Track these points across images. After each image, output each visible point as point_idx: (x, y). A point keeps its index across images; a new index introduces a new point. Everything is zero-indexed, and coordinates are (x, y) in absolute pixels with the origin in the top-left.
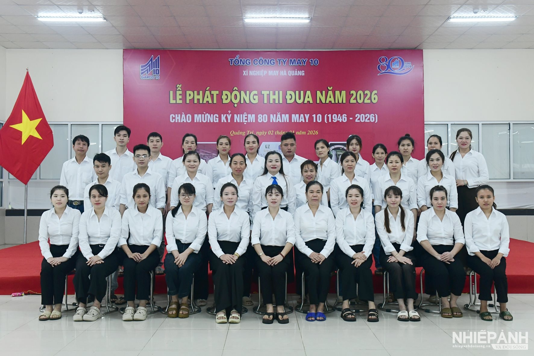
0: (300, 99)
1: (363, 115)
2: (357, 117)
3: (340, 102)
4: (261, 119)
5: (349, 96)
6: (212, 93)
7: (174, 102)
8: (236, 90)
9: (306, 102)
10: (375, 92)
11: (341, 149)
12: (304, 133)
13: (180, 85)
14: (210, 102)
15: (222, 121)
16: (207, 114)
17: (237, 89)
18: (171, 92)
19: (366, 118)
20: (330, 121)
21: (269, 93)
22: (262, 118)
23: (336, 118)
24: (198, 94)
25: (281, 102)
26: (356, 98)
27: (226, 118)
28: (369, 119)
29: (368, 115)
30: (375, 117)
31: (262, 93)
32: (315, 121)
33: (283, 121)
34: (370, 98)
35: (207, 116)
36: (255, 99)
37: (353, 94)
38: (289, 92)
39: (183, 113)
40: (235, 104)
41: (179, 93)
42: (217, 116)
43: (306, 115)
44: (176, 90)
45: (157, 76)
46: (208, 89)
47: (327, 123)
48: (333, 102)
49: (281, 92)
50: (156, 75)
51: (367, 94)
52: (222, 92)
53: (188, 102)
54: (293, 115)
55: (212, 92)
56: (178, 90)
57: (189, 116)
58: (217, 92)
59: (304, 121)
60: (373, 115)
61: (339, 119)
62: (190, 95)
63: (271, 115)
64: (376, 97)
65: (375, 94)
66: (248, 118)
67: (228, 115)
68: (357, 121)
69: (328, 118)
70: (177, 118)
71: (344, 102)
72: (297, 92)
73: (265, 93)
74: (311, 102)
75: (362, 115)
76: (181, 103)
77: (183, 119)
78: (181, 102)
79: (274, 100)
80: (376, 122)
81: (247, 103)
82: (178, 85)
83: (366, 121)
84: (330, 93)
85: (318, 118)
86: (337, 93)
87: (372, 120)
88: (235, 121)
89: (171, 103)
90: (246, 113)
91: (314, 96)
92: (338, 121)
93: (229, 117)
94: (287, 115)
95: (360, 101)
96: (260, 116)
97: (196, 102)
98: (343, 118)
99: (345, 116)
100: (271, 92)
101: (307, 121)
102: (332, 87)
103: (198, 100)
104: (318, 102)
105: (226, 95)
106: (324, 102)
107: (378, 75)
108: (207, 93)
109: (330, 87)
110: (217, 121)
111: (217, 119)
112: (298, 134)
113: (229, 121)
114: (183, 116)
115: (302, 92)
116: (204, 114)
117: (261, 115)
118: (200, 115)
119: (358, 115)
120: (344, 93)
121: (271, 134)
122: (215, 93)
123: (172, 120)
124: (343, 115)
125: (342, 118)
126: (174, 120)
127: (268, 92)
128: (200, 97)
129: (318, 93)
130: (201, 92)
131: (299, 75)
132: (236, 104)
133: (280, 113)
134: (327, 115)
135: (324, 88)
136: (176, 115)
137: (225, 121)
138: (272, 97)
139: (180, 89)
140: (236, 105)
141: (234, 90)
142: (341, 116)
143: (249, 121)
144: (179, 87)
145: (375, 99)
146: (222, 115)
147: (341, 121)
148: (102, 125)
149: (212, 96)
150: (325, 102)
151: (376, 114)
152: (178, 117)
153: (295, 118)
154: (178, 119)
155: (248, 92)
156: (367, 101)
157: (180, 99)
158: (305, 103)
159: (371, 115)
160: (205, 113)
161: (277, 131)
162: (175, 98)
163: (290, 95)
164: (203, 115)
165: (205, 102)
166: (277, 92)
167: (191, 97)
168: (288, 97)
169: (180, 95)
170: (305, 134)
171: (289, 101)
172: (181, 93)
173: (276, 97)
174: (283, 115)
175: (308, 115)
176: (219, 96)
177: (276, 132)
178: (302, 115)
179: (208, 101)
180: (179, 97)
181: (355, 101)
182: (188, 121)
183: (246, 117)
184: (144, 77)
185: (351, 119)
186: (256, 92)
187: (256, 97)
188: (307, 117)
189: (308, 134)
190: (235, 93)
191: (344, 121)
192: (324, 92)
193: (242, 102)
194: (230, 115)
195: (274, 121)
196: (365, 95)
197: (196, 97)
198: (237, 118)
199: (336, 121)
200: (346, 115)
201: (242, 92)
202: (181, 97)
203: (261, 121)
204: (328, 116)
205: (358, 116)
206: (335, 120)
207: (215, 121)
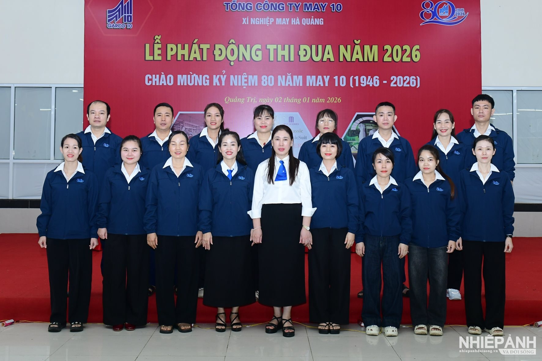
0: (317, 55)
1: (401, 77)
2: (392, 81)
3: (371, 60)
4: (266, 82)
5: (382, 52)
6: (201, 48)
7: (151, 58)
8: (232, 43)
9: (325, 59)
10: (417, 47)
11: (371, 122)
12: (323, 100)
13: (159, 36)
14: (199, 58)
15: (214, 84)
16: (195, 75)
17: (234, 42)
18: (148, 46)
19: (404, 81)
20: (357, 85)
21: (276, 48)
22: (267, 80)
23: (365, 81)
24: (183, 48)
25: (292, 59)
26: (391, 56)
27: (220, 80)
28: (409, 83)
29: (408, 77)
30: (416, 80)
31: (268, 48)
32: (336, 85)
33: (294, 85)
34: (410, 56)
35: (194, 77)
36: (257, 56)
37: (387, 50)
38: (303, 47)
39: (163, 73)
40: (231, 61)
41: (157, 46)
42: (208, 77)
43: (325, 77)
44: (154, 43)
45: (129, 24)
46: (195, 42)
47: (353, 87)
48: (361, 60)
49: (292, 47)
50: (127, 23)
51: (406, 50)
52: (215, 45)
53: (169, 58)
54: (308, 77)
55: (202, 46)
56: (156, 43)
57: (170, 77)
58: (208, 46)
59: (322, 85)
60: (415, 78)
61: (369, 82)
62: (172, 49)
63: (279, 77)
64: (418, 53)
65: (417, 50)
66: (248, 80)
67: (222, 76)
68: (392, 85)
69: (354, 80)
70: (154, 80)
71: (376, 60)
72: (314, 47)
73: (271, 47)
74: (332, 59)
75: (399, 77)
76: (160, 60)
77: (163, 81)
78: (160, 58)
79: (283, 56)
80: (417, 87)
81: (247, 60)
82: (156, 37)
83: (405, 85)
84: (357, 48)
85: (342, 81)
86: (367, 48)
87: (413, 84)
88: (231, 84)
89: (146, 59)
90: (246, 74)
91: (336, 53)
92: (368, 86)
93: (223, 79)
94: (301, 77)
95: (397, 60)
96: (264, 78)
97: (179, 58)
98: (375, 82)
99: (376, 79)
100: (280, 47)
101: (327, 85)
102: (359, 41)
103: (183, 56)
104: (341, 59)
105: (220, 49)
106: (349, 59)
107: (421, 25)
108: (195, 47)
109: (358, 41)
110: (208, 84)
111: (208, 81)
112: (314, 102)
113: (223, 84)
114: (163, 76)
115: (320, 47)
116: (191, 75)
117: (266, 77)
118: (185, 76)
119: (395, 77)
120: (375, 48)
121: (279, 101)
122: (205, 47)
123: (148, 82)
124: (375, 77)
125: (373, 81)
126: (150, 82)
127: (275, 46)
128: (186, 52)
129: (342, 47)
130: (187, 46)
131: (316, 24)
132: (233, 61)
133: (290, 74)
134: (353, 76)
135: (349, 42)
136: (154, 76)
137: (218, 84)
138: (280, 53)
139: (159, 42)
140: (232, 63)
141: (230, 44)
142: (372, 79)
143: (250, 85)
144: (157, 39)
145: (416, 56)
146: (214, 76)
147: (371, 85)
148: (56, 88)
149: (201, 50)
150: (350, 61)
151: (417, 77)
152: (156, 78)
153: (311, 80)
154: (156, 81)
155: (248, 46)
156: (406, 59)
157: (159, 55)
158: (323, 60)
159: (412, 77)
160: (191, 73)
161: (287, 98)
162: (152, 53)
163: (305, 50)
164: (189, 76)
165: (191, 59)
166: (287, 47)
167: (174, 52)
168: (302, 53)
169: (159, 49)
170: (324, 102)
171: (302, 59)
172: (160, 47)
173: (286, 53)
174: (295, 77)
175: (328, 77)
176: (211, 51)
177: (285, 99)
178: (320, 77)
179: (196, 58)
180: (157, 52)
181: (390, 59)
182: (169, 84)
183: (245, 78)
184: (112, 25)
185: (385, 82)
186: (259, 46)
187: (259, 53)
188: (327, 79)
189: (328, 102)
190: (231, 47)
191: (375, 85)
192: (349, 47)
193: (241, 59)
194: (225, 76)
195: (283, 85)
196: (404, 51)
197: (180, 52)
198: (234, 80)
199: (365, 85)
200: (378, 77)
201: (241, 46)
202: (160, 52)
203: (266, 84)
204: (355, 78)
205: (394, 79)
206: (363, 84)
207: (205, 84)
